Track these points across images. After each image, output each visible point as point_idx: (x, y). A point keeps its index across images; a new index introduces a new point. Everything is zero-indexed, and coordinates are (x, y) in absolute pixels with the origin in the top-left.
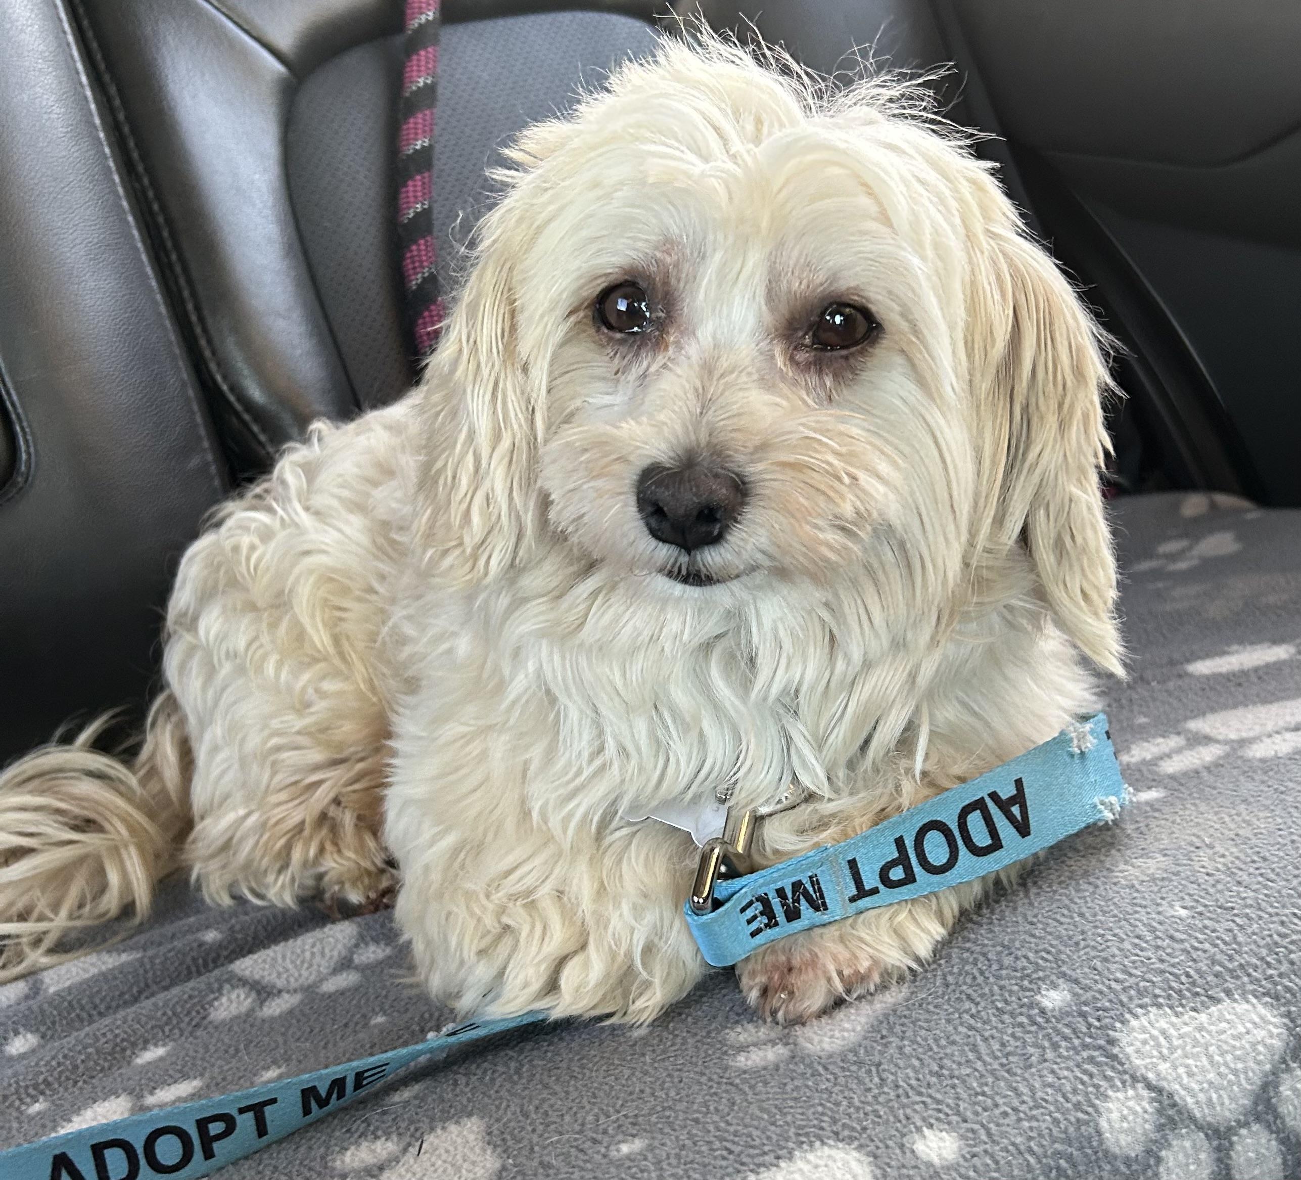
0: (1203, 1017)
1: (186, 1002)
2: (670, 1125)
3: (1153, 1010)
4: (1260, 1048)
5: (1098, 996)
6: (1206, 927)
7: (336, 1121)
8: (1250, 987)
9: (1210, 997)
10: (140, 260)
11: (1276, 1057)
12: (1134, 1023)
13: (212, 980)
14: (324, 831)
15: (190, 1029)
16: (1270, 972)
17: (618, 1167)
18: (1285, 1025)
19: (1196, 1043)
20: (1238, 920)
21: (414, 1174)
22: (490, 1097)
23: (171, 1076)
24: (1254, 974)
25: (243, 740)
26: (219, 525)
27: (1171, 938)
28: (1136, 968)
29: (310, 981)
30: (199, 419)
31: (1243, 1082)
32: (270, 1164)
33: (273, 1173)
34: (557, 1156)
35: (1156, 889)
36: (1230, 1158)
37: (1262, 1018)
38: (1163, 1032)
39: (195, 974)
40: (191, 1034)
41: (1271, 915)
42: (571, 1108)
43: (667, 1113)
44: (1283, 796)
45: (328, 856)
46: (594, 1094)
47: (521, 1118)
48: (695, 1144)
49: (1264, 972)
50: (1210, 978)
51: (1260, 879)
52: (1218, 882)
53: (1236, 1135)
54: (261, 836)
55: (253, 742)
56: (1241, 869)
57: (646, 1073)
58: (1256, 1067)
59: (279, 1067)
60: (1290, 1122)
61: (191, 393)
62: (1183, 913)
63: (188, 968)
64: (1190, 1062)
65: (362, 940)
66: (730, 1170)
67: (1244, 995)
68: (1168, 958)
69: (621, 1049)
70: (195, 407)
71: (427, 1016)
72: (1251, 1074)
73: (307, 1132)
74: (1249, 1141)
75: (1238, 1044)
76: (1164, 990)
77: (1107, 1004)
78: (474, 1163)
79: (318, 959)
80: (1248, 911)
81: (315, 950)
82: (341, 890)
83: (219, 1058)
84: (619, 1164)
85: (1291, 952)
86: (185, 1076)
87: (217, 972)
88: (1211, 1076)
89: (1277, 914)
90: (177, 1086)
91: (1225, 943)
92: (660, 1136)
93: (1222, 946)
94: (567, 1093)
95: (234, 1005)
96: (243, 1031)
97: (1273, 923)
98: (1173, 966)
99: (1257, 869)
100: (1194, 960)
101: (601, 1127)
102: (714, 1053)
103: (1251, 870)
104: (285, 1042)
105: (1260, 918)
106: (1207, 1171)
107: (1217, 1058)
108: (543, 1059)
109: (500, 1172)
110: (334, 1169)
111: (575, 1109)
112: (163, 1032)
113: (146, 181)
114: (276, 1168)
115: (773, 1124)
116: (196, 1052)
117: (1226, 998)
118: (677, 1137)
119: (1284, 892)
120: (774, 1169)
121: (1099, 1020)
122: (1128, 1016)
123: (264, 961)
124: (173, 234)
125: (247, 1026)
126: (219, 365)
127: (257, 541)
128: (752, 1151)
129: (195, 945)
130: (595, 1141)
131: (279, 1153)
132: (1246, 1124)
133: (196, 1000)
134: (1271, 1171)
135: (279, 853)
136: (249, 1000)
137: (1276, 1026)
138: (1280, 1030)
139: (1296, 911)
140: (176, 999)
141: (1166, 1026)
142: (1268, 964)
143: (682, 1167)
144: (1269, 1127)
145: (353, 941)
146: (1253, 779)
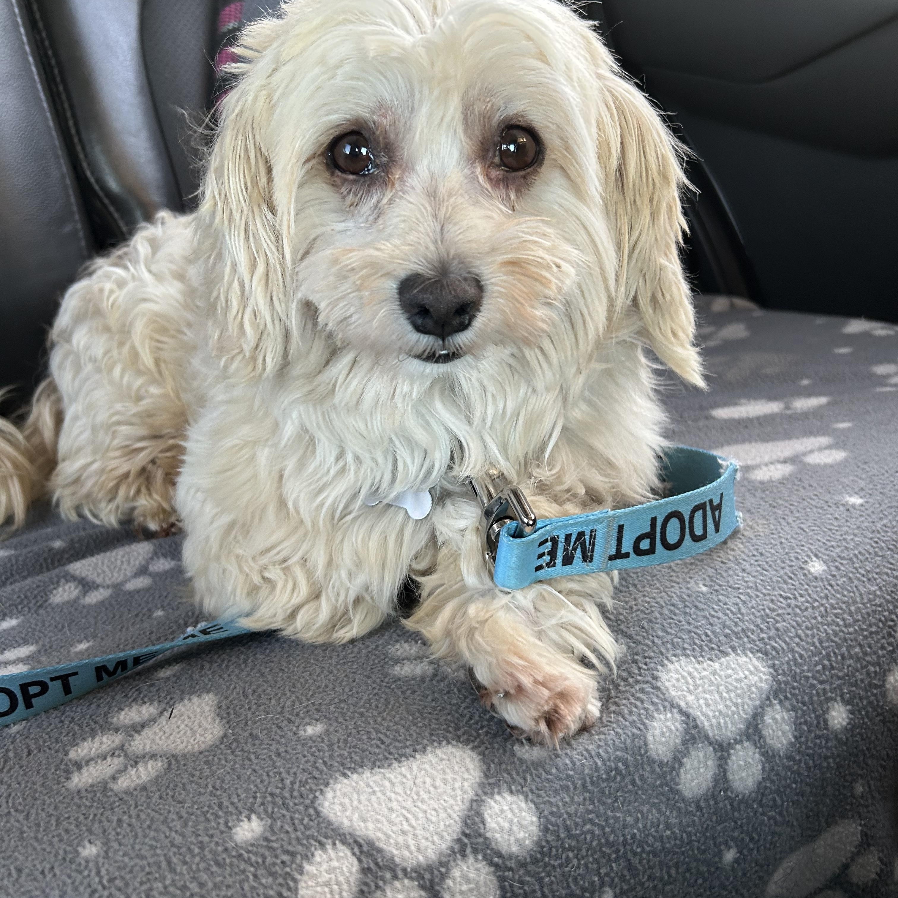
0: (716, 665)
1: (34, 589)
2: (343, 715)
3: (683, 658)
4: (754, 689)
5: (645, 648)
6: (719, 601)
7: (118, 688)
8: (749, 646)
9: (722, 652)
10: (36, 88)
11: (764, 696)
12: (670, 666)
13: (53, 575)
14: (142, 479)
15: (35, 608)
16: (763, 635)
17: (303, 745)
18: (771, 673)
19: (711, 684)
20: (742, 597)
21: (165, 733)
22: (224, 679)
23: (17, 642)
24: (752, 636)
25: (95, 416)
26: (90, 274)
27: (696, 607)
28: (671, 628)
29: (119, 580)
30: (73, 199)
31: (741, 712)
32: (69, 716)
33: (70, 723)
34: (262, 730)
35: (686, 570)
36: (727, 765)
37: (756, 668)
38: (690, 674)
39: (45, 570)
40: (36, 612)
41: (765, 595)
42: (277, 694)
43: (342, 705)
44: (775, 510)
45: (142, 496)
46: (294, 684)
47: (242, 698)
48: (358, 732)
49: (758, 635)
50: (722, 638)
51: (759, 569)
52: (729, 568)
53: (733, 749)
54: (100, 477)
55: (102, 417)
56: (745, 560)
57: (331, 672)
58: (750, 703)
59: (89, 642)
60: (769, 741)
61: (68, 181)
62: (704, 589)
63: (41, 565)
64: (708, 696)
65: (155, 555)
66: (381, 756)
67: (744, 651)
68: (693, 622)
69: (316, 652)
70: (71, 192)
71: (190, 614)
72: (746, 707)
73: (99, 692)
74: (741, 753)
75: (738, 685)
76: (690, 645)
77: (652, 654)
78: (205, 729)
79: (125, 566)
80: (749, 591)
81: (124, 559)
82: (144, 520)
83: (49, 632)
84: (304, 742)
85: (777, 622)
86: (26, 642)
87: (57, 571)
88: (721, 707)
89: (769, 594)
90: (19, 649)
91: (733, 613)
92: (335, 724)
93: (730, 615)
94: (276, 682)
95: (66, 594)
96: (70, 613)
97: (766, 600)
98: (696, 627)
99: (756, 561)
100: (711, 624)
101: (295, 711)
102: (379, 662)
103: (752, 562)
104: (96, 623)
105: (757, 596)
106: (711, 773)
107: (725, 694)
108: (263, 654)
109: (223, 738)
110: (112, 723)
111: (279, 695)
112: (17, 608)
113: (44, 34)
114: (73, 718)
115: (415, 725)
116: (36, 625)
117: (731, 653)
118: (347, 726)
119: (774, 579)
120: (411, 759)
121: (646, 664)
122: (666, 662)
123: (90, 565)
124: (61, 72)
125: (73, 610)
126: (89, 165)
127: (115, 287)
128: (397, 744)
129: (46, 550)
130: (290, 721)
131: (77, 707)
132: (741, 742)
133: (41, 589)
134: (753, 774)
135: (111, 490)
136: (77, 591)
137: (764, 674)
138: (767, 677)
139: (782, 593)
140: (28, 587)
141: (692, 670)
142: (761, 629)
143: (348, 750)
144: (755, 744)
145: (150, 555)
146: (755, 495)
